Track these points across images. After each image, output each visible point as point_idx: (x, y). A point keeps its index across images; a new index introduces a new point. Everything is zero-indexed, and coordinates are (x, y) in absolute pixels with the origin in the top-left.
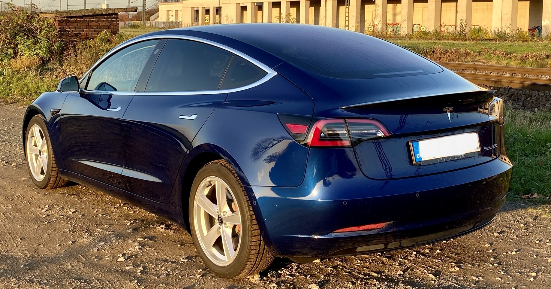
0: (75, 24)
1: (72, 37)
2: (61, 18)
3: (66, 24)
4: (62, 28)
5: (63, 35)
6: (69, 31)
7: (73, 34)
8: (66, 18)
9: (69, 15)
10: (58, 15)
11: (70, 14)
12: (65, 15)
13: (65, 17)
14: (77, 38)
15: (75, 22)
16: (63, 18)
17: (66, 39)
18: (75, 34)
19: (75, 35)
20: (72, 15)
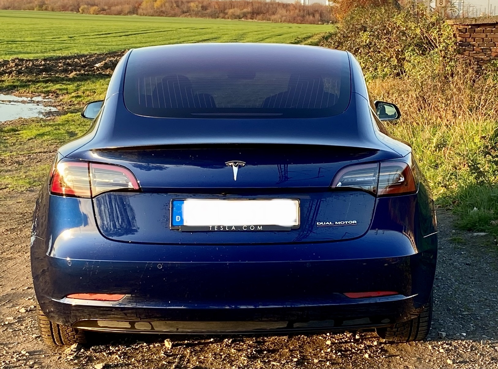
0: (483, 35)
1: (478, 53)
2: (463, 27)
3: (470, 35)
4: (464, 41)
5: (465, 50)
6: (474, 46)
7: (478, 49)
8: (470, 27)
9: (474, 23)
10: (458, 22)
11: (476, 20)
12: (468, 22)
13: (468, 25)
14: (484, 55)
15: (483, 33)
16: (466, 27)
17: (469, 56)
18: (482, 49)
19: (483, 51)
20: (478, 23)
